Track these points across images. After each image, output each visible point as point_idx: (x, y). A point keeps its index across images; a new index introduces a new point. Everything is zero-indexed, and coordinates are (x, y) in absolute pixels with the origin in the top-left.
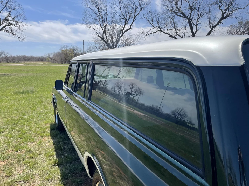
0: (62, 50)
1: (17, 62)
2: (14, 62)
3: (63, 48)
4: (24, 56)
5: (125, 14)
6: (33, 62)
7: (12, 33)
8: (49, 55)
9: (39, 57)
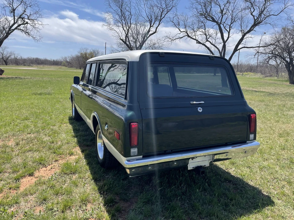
0: (81, 54)
1: (29, 66)
2: (25, 65)
3: (83, 51)
4: (36, 58)
5: (150, 16)
6: (46, 66)
7: (27, 32)
8: (66, 58)
9: (54, 61)
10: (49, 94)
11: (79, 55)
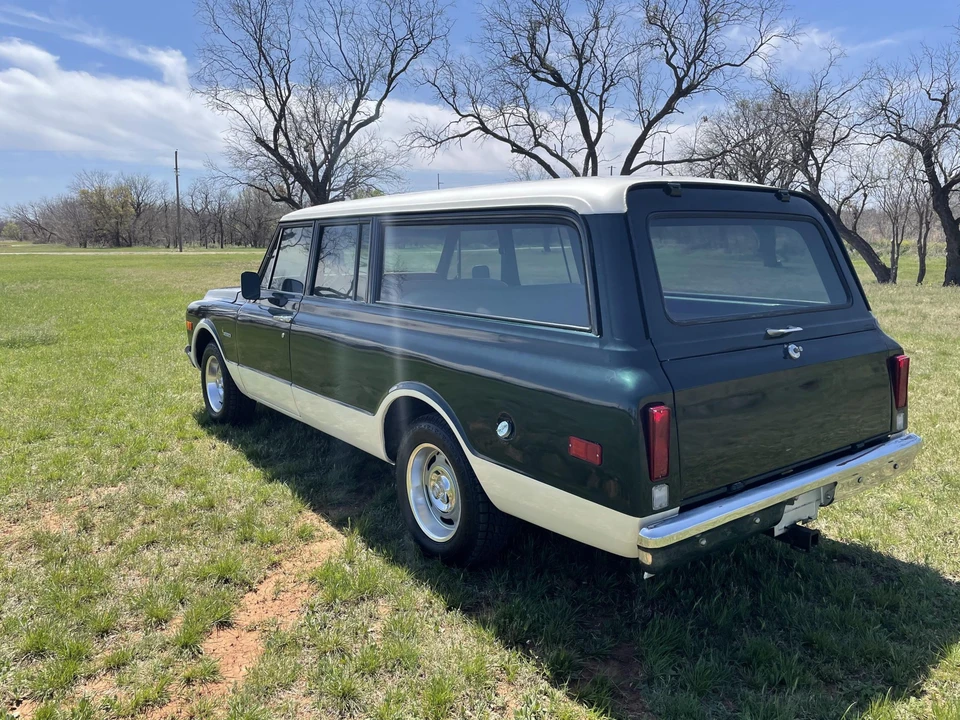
0: (84, 192)
3: (88, 184)
5: (357, 66)
10: (47, 341)
11: (75, 196)
